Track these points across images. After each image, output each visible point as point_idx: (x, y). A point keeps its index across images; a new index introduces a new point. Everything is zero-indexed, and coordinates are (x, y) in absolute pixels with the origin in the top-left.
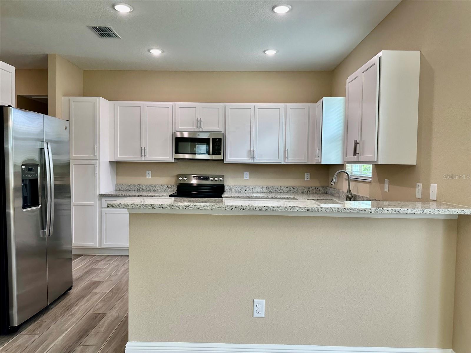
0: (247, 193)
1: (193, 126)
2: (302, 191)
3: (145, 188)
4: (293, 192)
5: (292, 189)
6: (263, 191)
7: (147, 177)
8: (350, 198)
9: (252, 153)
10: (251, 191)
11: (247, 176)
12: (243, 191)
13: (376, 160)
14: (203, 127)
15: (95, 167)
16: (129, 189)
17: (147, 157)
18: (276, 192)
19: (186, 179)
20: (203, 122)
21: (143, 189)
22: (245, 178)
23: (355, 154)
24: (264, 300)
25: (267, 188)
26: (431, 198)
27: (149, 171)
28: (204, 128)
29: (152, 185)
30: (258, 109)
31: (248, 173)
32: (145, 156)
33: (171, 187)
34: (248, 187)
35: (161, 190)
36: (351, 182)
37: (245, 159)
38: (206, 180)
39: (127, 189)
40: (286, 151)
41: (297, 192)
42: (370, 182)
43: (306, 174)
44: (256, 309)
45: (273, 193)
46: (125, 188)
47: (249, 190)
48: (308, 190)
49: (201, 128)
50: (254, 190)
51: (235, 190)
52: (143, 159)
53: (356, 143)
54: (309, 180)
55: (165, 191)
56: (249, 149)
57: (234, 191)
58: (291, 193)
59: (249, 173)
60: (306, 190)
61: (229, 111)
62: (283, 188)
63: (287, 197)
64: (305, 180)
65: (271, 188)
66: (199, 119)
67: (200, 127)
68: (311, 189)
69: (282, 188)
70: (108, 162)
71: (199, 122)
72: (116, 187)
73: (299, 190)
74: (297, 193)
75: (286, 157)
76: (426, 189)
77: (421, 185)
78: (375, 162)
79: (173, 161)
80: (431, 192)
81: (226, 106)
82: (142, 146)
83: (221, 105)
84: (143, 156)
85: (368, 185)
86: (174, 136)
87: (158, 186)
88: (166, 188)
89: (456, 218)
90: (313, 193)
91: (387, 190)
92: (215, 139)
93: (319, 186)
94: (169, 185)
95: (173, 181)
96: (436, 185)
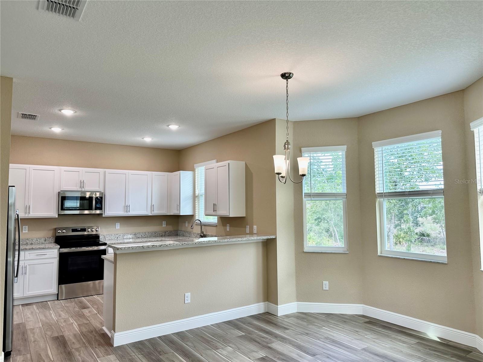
0: (119, 240)
2: (161, 235)
6: (132, 237)
7: (23, 232)
8: (202, 237)
9: (127, 208)
10: (122, 238)
11: (118, 226)
12: (115, 238)
17: (31, 214)
18: (142, 237)
19: (65, 231)
20: (85, 183)
22: (117, 228)
23: (214, 210)
24: (190, 293)
25: (135, 235)
26: (254, 233)
27: (26, 226)
29: (29, 239)
30: (132, 174)
32: (29, 213)
33: (48, 239)
34: (119, 235)
35: (39, 243)
36: (203, 227)
37: (121, 213)
40: (152, 206)
42: (217, 226)
43: (163, 222)
44: (186, 298)
45: (139, 238)
47: (120, 237)
48: (165, 234)
49: (84, 188)
50: (125, 237)
52: (27, 215)
53: (214, 205)
54: (166, 226)
55: (42, 243)
56: (124, 205)
57: (108, 239)
58: (153, 237)
59: (120, 224)
61: (108, 175)
62: (147, 234)
63: (157, 240)
64: (163, 226)
65: (137, 234)
66: (82, 181)
68: (167, 233)
71: (82, 183)
73: (158, 235)
74: (157, 237)
75: (152, 210)
76: (251, 228)
77: (248, 226)
78: (228, 216)
79: (57, 217)
80: (254, 229)
81: (105, 172)
82: (27, 204)
83: (101, 170)
84: (27, 213)
85: (215, 228)
86: (59, 195)
87: (35, 239)
88: (44, 241)
89: (266, 241)
90: (168, 236)
91: (229, 230)
92: (97, 197)
93: (173, 230)
94: (46, 238)
95: (50, 234)
96: (256, 226)
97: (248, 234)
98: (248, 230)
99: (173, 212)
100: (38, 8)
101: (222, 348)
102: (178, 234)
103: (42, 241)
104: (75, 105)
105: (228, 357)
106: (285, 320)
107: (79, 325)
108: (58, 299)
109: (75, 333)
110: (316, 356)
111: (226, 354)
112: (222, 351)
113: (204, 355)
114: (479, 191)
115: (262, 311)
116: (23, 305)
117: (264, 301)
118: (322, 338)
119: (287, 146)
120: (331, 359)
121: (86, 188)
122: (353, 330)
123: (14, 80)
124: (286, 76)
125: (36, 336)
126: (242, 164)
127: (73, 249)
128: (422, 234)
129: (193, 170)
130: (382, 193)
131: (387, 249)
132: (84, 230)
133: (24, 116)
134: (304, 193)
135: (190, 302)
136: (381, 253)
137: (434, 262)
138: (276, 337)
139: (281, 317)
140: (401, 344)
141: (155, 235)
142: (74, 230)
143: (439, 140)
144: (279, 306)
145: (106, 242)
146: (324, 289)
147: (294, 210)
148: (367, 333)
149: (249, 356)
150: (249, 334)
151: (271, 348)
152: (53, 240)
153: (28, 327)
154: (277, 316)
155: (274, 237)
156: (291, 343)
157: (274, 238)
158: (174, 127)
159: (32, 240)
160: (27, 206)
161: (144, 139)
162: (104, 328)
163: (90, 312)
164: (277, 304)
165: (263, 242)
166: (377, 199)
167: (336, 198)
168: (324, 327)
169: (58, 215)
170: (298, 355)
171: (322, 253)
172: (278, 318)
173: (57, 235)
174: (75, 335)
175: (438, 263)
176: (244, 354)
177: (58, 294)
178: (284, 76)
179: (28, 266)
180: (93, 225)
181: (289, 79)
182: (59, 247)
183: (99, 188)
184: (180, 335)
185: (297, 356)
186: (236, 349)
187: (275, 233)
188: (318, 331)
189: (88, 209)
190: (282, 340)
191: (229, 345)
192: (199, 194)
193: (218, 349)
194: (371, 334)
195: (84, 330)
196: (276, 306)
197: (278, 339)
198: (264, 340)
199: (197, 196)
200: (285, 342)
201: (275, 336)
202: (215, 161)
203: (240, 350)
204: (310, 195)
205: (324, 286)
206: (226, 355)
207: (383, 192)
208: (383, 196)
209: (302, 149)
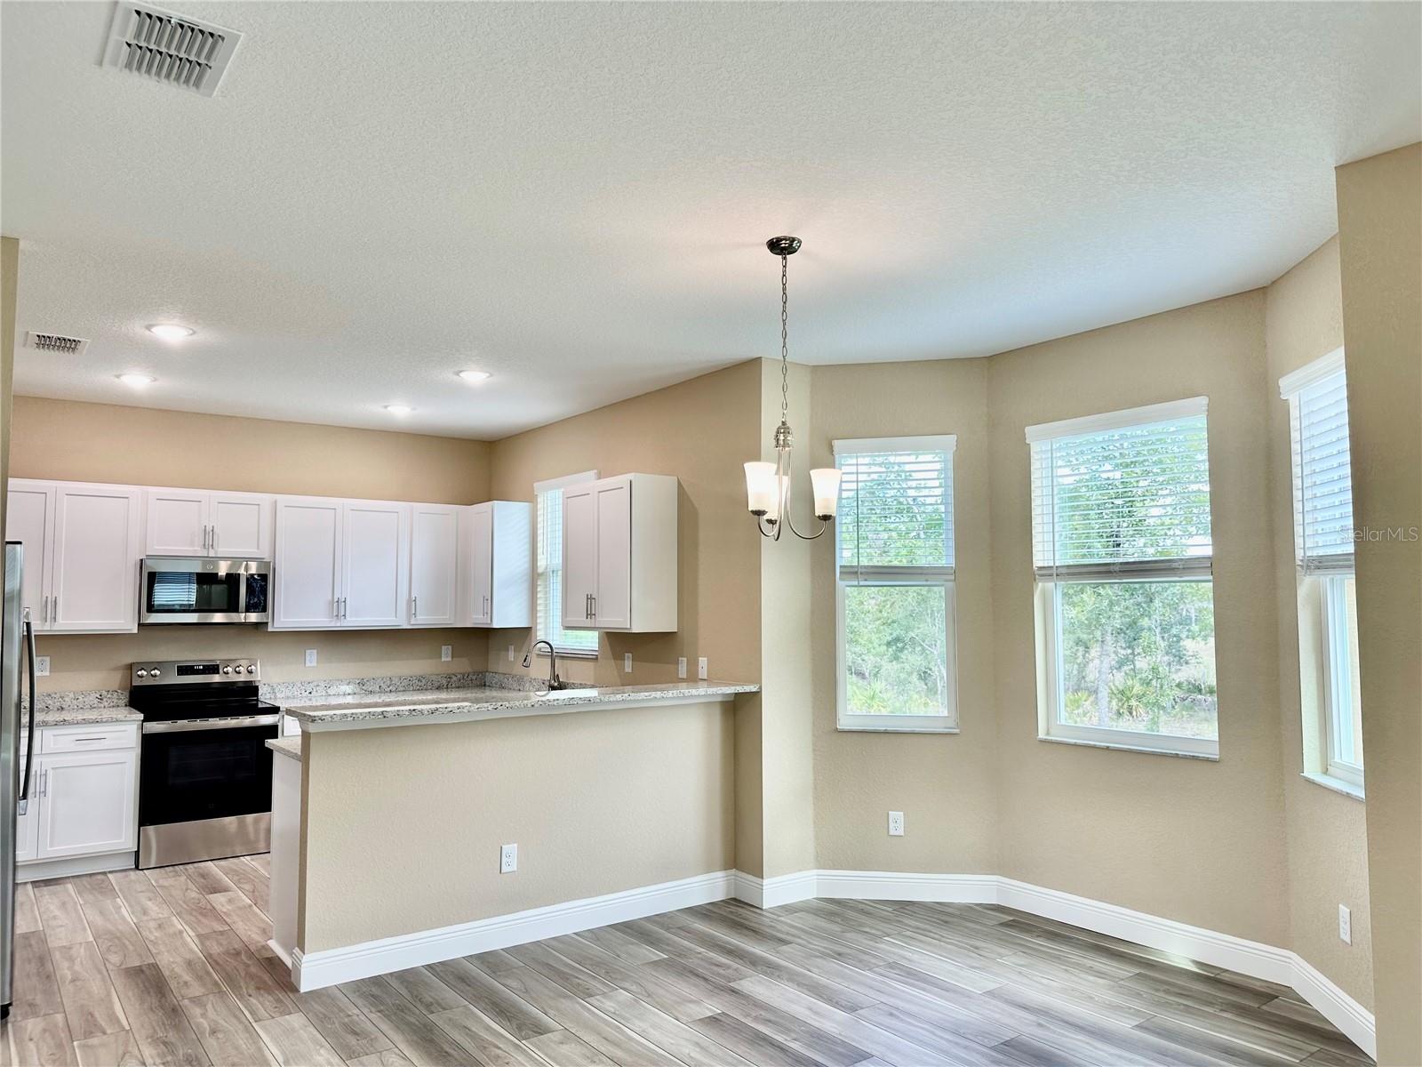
0: (314, 699)
1: (192, 544)
2: (437, 684)
4: (417, 688)
5: (414, 681)
6: (352, 691)
8: (553, 688)
9: (337, 606)
10: (324, 694)
11: (312, 656)
12: (304, 694)
13: (629, 627)
14: (218, 547)
17: (59, 622)
18: (382, 691)
19: (158, 673)
20: (218, 535)
22: (308, 664)
23: (589, 615)
24: (516, 845)
25: (361, 683)
26: (700, 677)
27: (44, 658)
28: (219, 550)
29: (53, 695)
30: (352, 510)
31: (315, 651)
32: (53, 619)
33: (109, 696)
34: (315, 684)
35: (81, 706)
36: (556, 661)
37: (320, 620)
38: (214, 673)
40: (412, 602)
42: (597, 659)
43: (443, 647)
44: (504, 859)
45: (374, 692)
47: (320, 691)
48: (449, 682)
49: (214, 549)
50: (331, 691)
51: (284, 693)
52: (47, 627)
53: (590, 598)
54: (449, 659)
55: (92, 708)
56: (330, 598)
57: (283, 695)
58: (413, 690)
59: (318, 653)
60: (445, 682)
61: (283, 512)
62: (395, 680)
64: (443, 660)
65: (368, 683)
66: (209, 529)
67: (211, 545)
68: (455, 678)
69: (393, 682)
71: (209, 536)
73: (429, 684)
74: (427, 689)
75: (411, 613)
76: (693, 664)
77: (685, 659)
78: (626, 629)
79: (136, 631)
80: (700, 668)
81: (276, 502)
82: (47, 593)
83: (265, 499)
84: (49, 620)
85: (591, 665)
86: (141, 568)
87: (72, 695)
88: (96, 701)
89: (732, 699)
90: (459, 687)
91: (630, 671)
92: (252, 575)
93: (470, 670)
94: (104, 693)
95: (115, 679)
96: (706, 659)
97: (682, 680)
98: (683, 671)
99: (475, 620)
100: (100, 63)
101: (604, 994)
102: (487, 684)
103: (92, 699)
104: (194, 313)
105: (618, 1015)
106: (782, 919)
107: (199, 936)
108: (137, 867)
109: (188, 956)
110: (860, 1012)
111: (613, 1007)
112: (603, 1000)
113: (551, 1012)
114: (1300, 563)
115: (719, 896)
116: (35, 884)
117: (726, 868)
118: (878, 966)
119: (782, 437)
120: (898, 1018)
121: (221, 550)
122: (967, 944)
123: (22, 244)
124: (782, 247)
125: (77, 968)
126: (670, 483)
127: (183, 725)
128: (1194, 685)
129: (531, 499)
130: (1051, 567)
131: (1063, 722)
132: (213, 669)
133: (44, 342)
134: (841, 566)
135: (515, 869)
136: (1048, 734)
137: (1185, 757)
138: (754, 965)
139: (772, 911)
140: (1091, 978)
141: (420, 684)
142: (184, 670)
143: (1201, 422)
144: (765, 882)
145: (277, 705)
146: (891, 833)
147: (813, 612)
148: (1002, 951)
149: (676, 1014)
150: (680, 955)
151: (737, 993)
152: (125, 698)
153: (54, 943)
154: (761, 909)
155: (753, 688)
156: (794, 978)
157: (754, 690)
158: (475, 377)
159: (62, 698)
160: (49, 599)
161: (389, 408)
162: (273, 944)
163: (230, 901)
164: (759, 873)
165: (722, 703)
166: (1037, 584)
167: (927, 581)
168: (888, 936)
169: (139, 625)
170: (810, 1009)
171: (886, 732)
172: (764, 913)
173: (133, 684)
174: (190, 964)
175: (1194, 758)
176: (662, 1006)
177: (137, 853)
178: (776, 246)
179: (50, 773)
180: (239, 657)
181: (788, 254)
182: (141, 716)
183: (258, 548)
184: (489, 960)
185: (807, 1012)
186: (641, 994)
187: (758, 680)
188: (868, 947)
189: (225, 607)
190: (769, 970)
191: (622, 985)
192: (546, 568)
193: (591, 996)
194: (1015, 953)
195: (216, 949)
196: (758, 880)
197: (759, 968)
198: (721, 971)
199: (542, 574)
200: (778, 976)
201: (751, 963)
202: (592, 473)
203: (652, 997)
204: (856, 573)
205: (891, 826)
206: (613, 1010)
207: (1052, 565)
208: (1051, 575)
209: (836, 443)
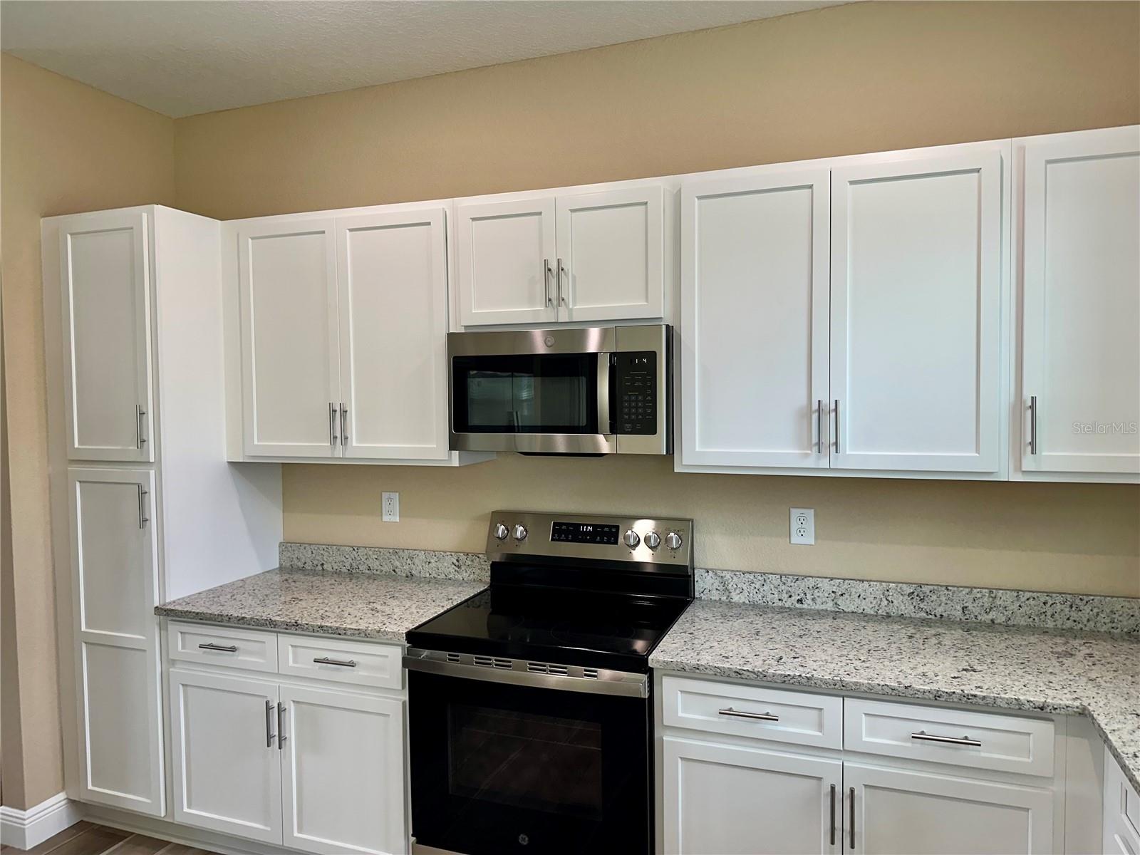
1: (531, 301)
3: (375, 565)
4: (1069, 624)
5: (1059, 607)
6: (893, 610)
7: (385, 518)
9: (820, 420)
10: (829, 605)
11: (804, 526)
12: (788, 601)
14: (575, 303)
15: (142, 494)
16: (323, 564)
17: (354, 444)
19: (523, 532)
20: (574, 277)
21: (369, 569)
22: (796, 539)
25: (916, 595)
27: (392, 495)
28: (578, 306)
29: (401, 554)
30: (852, 183)
31: (810, 513)
32: (345, 439)
33: (469, 562)
34: (811, 583)
35: (434, 575)
38: (609, 542)
39: (315, 562)
40: (1024, 408)
41: (1091, 623)
46: (308, 561)
47: (819, 601)
49: (567, 306)
50: (845, 603)
51: (746, 593)
52: (339, 452)
55: (447, 579)
56: (803, 400)
59: (816, 515)
61: (694, 211)
65: (934, 597)
66: (553, 266)
67: (561, 300)
69: (998, 602)
70: (227, 464)
71: (553, 277)
72: (281, 553)
75: (1023, 441)
79: (456, 462)
81: (679, 191)
82: (334, 397)
83: (659, 188)
86: (450, 348)
88: (453, 568)
94: (462, 557)
95: (481, 537)
103: (448, 565)
121: (580, 308)
132: (609, 535)
142: (563, 532)
159: (411, 558)
160: (337, 407)
179: (292, 710)
183: (646, 298)
